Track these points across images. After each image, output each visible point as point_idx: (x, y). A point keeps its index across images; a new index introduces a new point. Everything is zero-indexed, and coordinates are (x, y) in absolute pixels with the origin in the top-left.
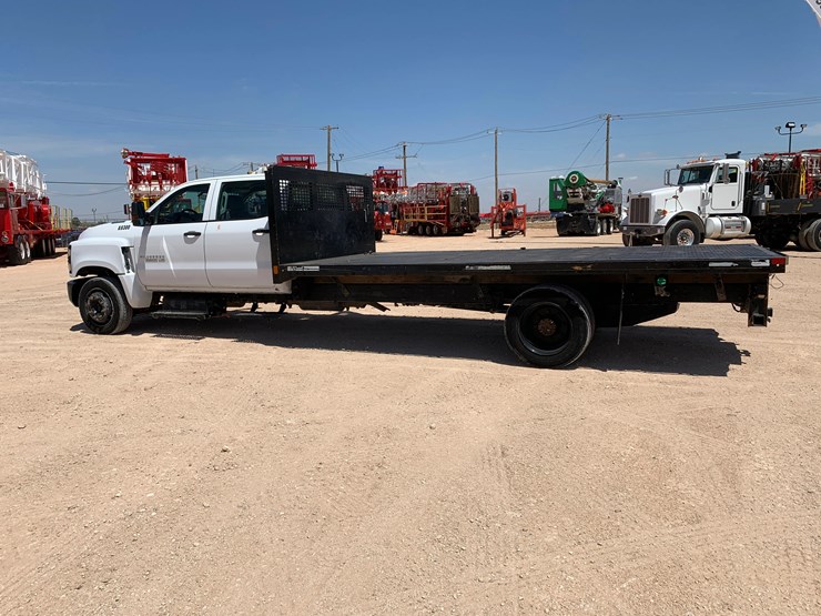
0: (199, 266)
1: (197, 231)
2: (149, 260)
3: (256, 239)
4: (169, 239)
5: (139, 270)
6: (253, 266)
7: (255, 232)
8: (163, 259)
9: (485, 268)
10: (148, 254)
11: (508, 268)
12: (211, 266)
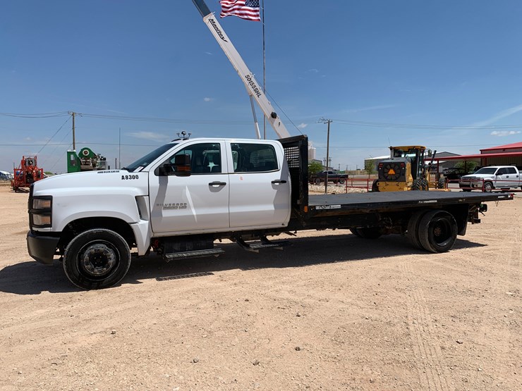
0: (224, 210)
1: (222, 181)
2: (166, 208)
3: (274, 187)
4: (192, 188)
5: (154, 218)
6: (271, 207)
7: (273, 182)
8: (184, 206)
9: (427, 202)
10: (167, 201)
11: (436, 201)
12: (234, 210)
